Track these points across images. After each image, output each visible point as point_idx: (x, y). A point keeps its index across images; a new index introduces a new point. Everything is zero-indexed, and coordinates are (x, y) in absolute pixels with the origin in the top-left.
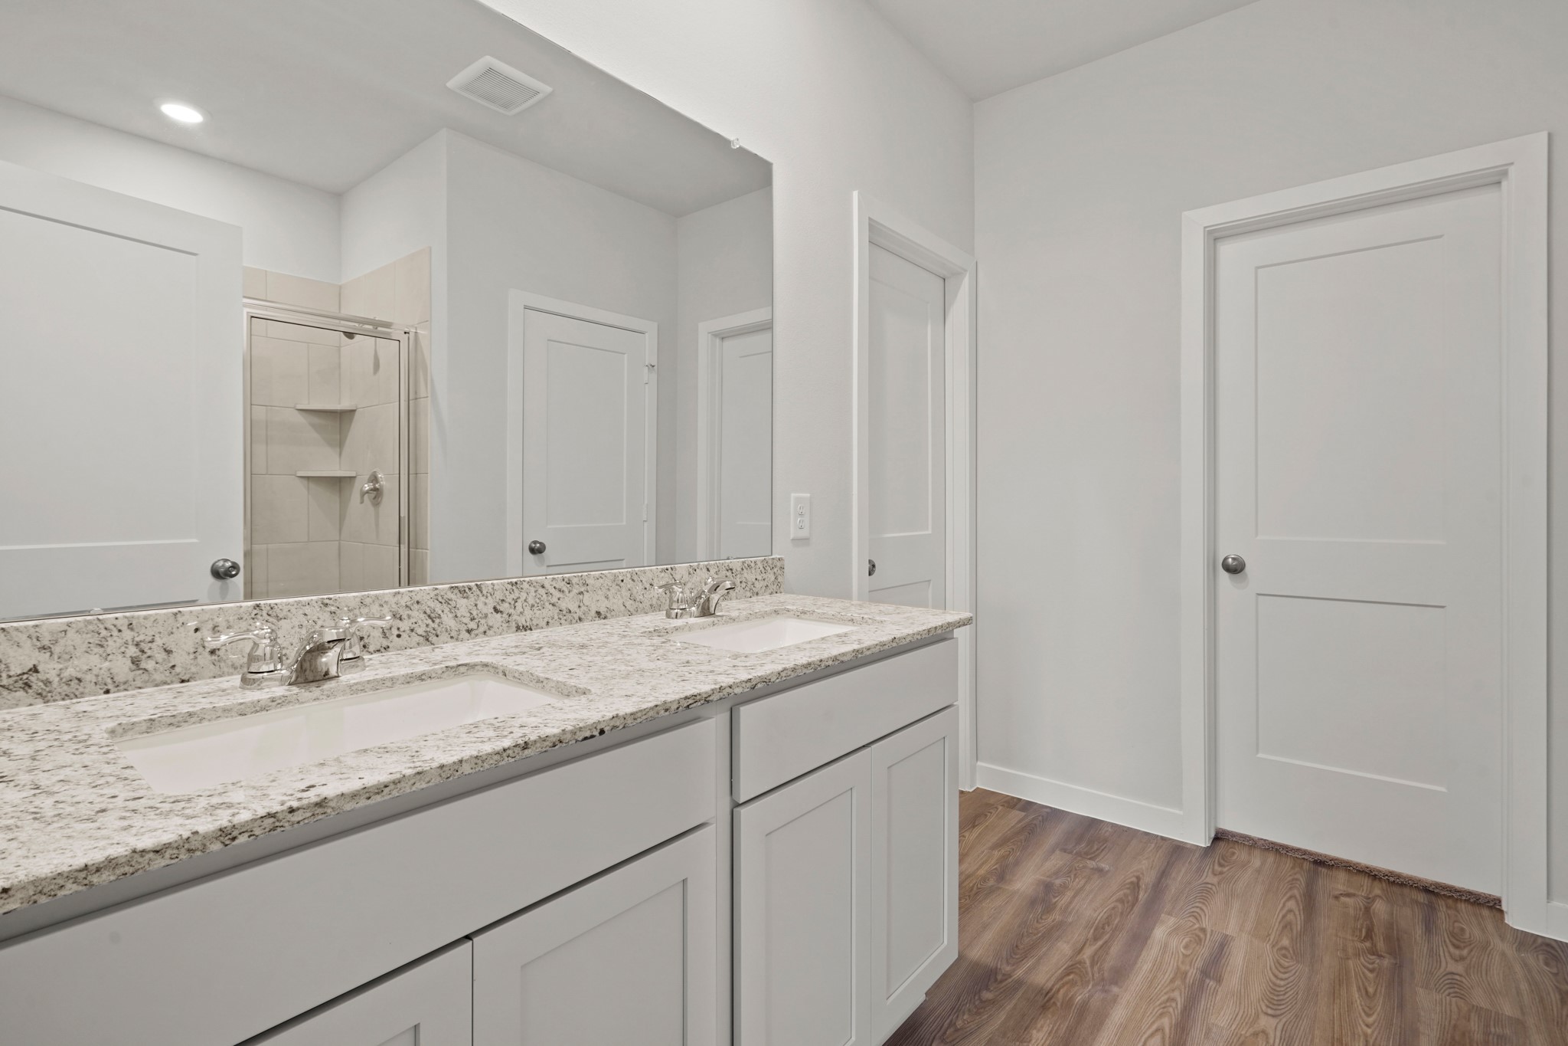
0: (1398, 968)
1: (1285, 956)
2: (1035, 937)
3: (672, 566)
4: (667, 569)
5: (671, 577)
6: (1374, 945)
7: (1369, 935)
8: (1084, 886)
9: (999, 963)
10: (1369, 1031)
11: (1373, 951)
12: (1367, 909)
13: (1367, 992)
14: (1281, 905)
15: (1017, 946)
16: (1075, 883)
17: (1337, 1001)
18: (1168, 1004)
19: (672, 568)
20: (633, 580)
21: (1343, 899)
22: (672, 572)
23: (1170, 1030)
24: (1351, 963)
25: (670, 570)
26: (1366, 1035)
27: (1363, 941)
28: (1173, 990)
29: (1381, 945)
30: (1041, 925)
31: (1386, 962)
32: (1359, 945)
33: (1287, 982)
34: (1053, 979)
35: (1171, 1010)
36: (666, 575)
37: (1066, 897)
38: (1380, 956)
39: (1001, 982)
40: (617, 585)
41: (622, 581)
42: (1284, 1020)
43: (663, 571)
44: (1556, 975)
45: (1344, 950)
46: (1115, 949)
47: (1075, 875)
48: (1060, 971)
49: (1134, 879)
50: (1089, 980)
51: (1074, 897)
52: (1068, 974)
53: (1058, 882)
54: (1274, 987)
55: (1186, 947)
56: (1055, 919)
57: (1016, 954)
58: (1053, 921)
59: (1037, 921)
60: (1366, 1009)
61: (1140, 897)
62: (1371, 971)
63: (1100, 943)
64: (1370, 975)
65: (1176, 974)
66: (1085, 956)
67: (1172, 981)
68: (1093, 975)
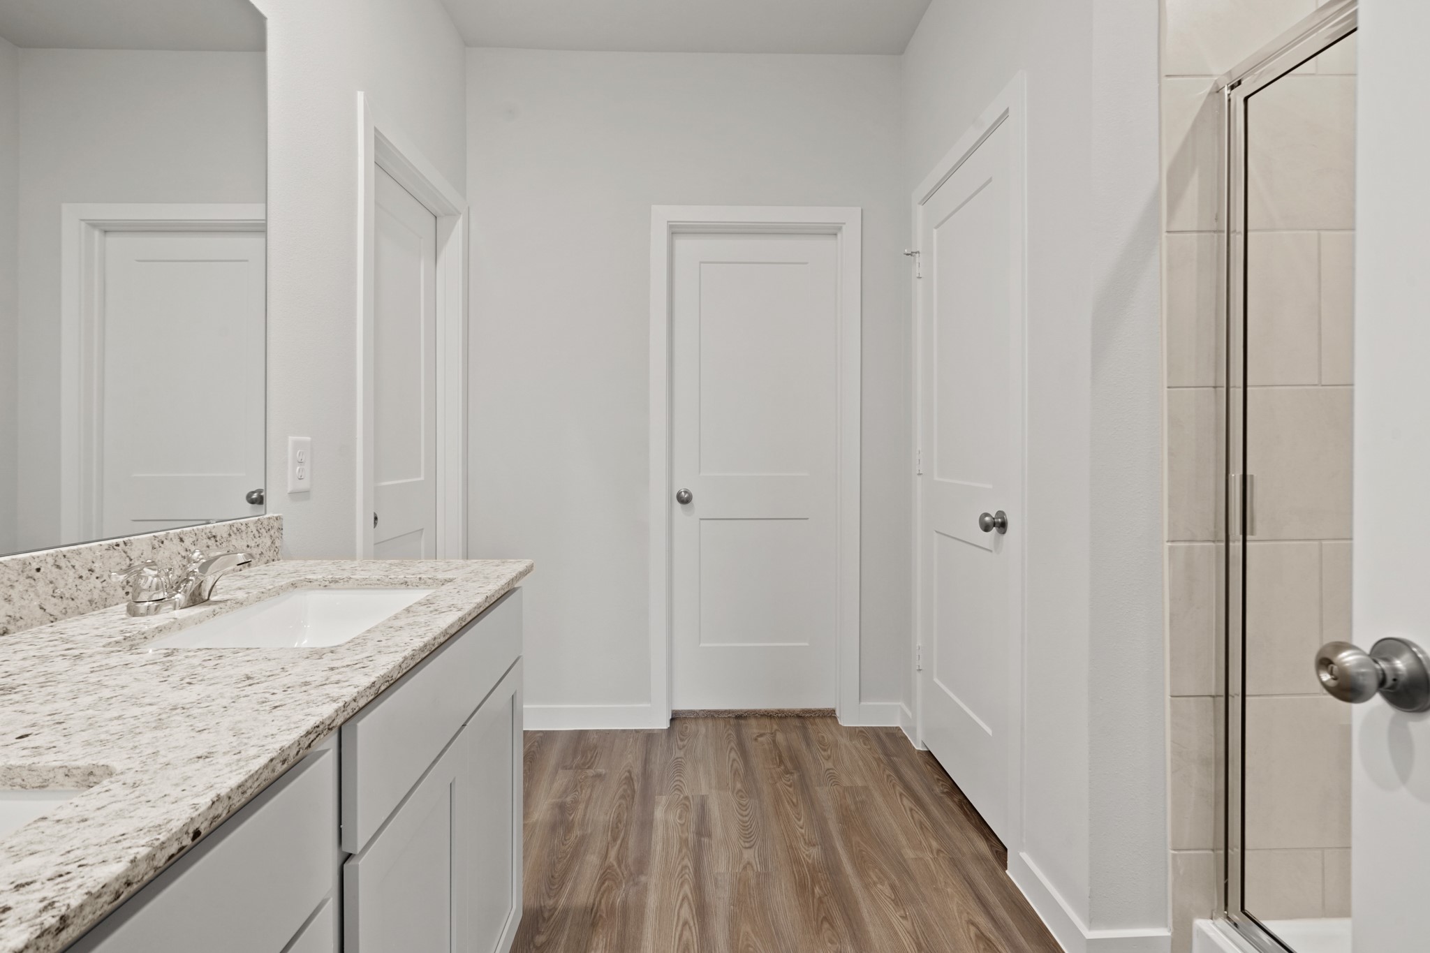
0: (802, 777)
1: (742, 797)
2: (565, 861)
3: (126, 539)
4: (118, 545)
5: (124, 555)
6: (786, 767)
7: (781, 762)
8: (591, 795)
9: (542, 900)
10: (803, 831)
11: (787, 772)
12: (774, 741)
13: (793, 803)
14: (727, 757)
15: (552, 877)
16: (583, 795)
17: (780, 817)
18: (683, 872)
19: (125, 543)
20: (59, 567)
21: (759, 739)
22: (126, 549)
23: (692, 893)
24: (778, 785)
25: (122, 545)
26: (803, 835)
27: (779, 766)
28: (683, 859)
29: (789, 765)
30: (567, 846)
31: (796, 776)
32: (778, 770)
33: (749, 816)
34: (593, 894)
35: (687, 876)
36: (116, 553)
37: (580, 810)
38: (791, 773)
39: (549, 918)
40: (28, 577)
41: (38, 570)
42: (757, 847)
43: (109, 548)
44: (870, 749)
45: (772, 777)
46: (632, 842)
47: (581, 787)
48: (596, 883)
49: (627, 774)
50: (621, 880)
51: (586, 808)
52: (603, 883)
53: (569, 799)
54: (744, 824)
55: (680, 818)
56: (577, 836)
57: (553, 885)
58: (576, 838)
59: (563, 844)
60: (797, 816)
61: (636, 788)
62: (790, 786)
63: (619, 842)
64: (791, 790)
65: (681, 844)
66: (611, 860)
67: (680, 851)
68: (623, 874)
